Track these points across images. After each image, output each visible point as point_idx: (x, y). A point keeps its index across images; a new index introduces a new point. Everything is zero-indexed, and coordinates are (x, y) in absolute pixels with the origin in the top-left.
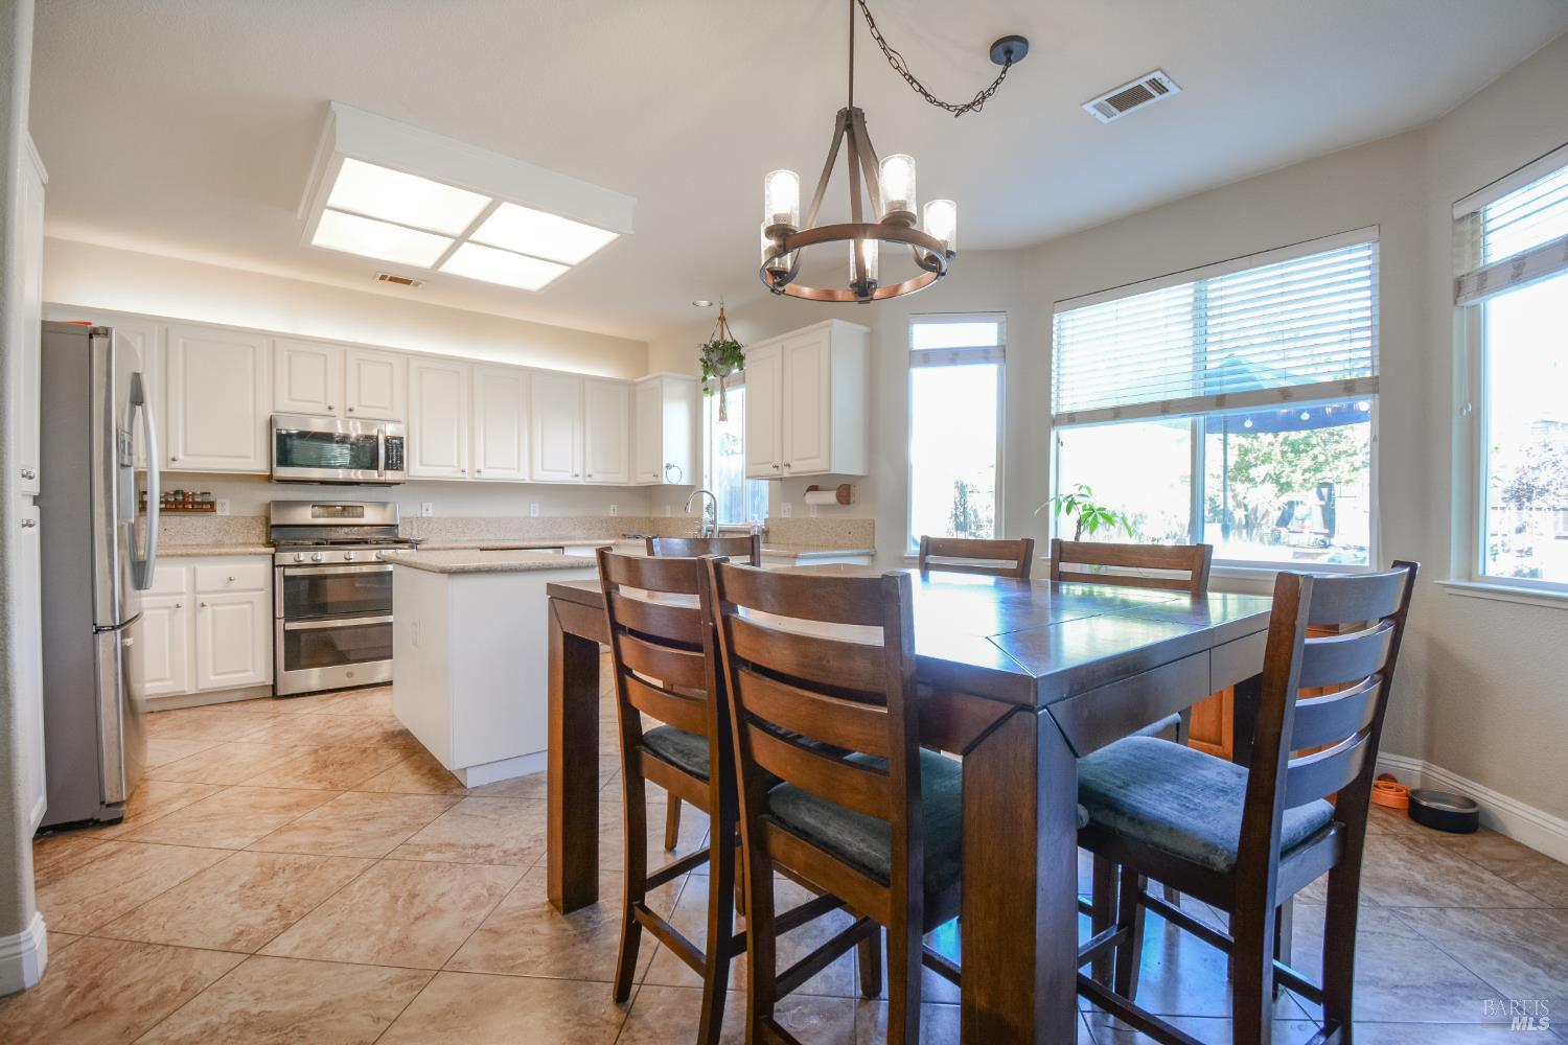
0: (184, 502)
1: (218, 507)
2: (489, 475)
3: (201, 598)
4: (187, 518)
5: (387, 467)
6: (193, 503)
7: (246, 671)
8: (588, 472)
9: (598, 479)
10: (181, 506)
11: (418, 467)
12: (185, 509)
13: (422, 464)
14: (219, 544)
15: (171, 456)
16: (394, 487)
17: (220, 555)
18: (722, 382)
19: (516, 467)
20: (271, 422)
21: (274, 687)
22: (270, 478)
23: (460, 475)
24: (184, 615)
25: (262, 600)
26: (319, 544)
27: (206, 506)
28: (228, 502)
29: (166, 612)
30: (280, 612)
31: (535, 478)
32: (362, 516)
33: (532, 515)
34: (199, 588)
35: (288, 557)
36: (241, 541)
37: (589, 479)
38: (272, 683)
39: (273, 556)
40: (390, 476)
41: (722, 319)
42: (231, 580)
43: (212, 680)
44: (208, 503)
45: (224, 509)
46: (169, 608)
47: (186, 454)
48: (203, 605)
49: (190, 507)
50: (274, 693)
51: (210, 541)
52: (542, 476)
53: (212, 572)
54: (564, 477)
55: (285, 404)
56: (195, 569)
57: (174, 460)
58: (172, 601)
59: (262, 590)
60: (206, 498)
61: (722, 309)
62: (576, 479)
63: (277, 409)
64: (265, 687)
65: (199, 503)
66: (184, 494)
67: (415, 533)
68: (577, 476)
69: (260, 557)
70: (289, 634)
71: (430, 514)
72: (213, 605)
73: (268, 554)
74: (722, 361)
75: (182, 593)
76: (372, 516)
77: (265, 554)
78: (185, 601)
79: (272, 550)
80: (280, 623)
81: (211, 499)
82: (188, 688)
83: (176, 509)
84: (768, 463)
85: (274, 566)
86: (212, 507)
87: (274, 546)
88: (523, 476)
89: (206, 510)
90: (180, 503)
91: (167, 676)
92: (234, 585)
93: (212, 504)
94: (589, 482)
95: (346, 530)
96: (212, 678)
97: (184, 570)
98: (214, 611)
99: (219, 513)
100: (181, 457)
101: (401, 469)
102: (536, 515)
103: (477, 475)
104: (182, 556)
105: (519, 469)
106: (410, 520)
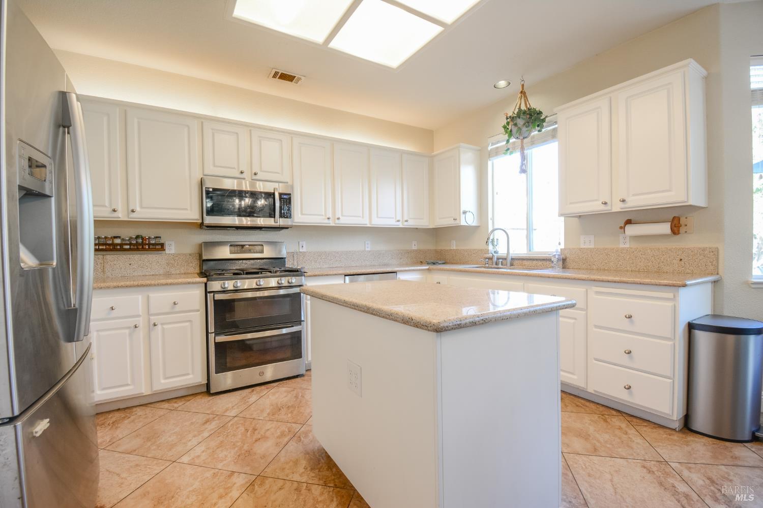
0: (143, 244)
1: (167, 247)
2: (345, 221)
3: (154, 319)
4: (145, 256)
5: (281, 216)
6: (149, 244)
7: (188, 374)
8: (406, 219)
9: (412, 223)
10: (141, 247)
11: (300, 215)
12: (143, 249)
13: (302, 214)
14: (168, 275)
15: (131, 208)
16: (283, 231)
17: (167, 284)
18: (522, 142)
19: (361, 216)
20: (202, 183)
21: (208, 385)
22: (201, 225)
23: (327, 221)
24: (141, 333)
25: (198, 318)
26: (237, 274)
27: (158, 247)
28: (173, 243)
29: (127, 331)
30: (212, 329)
31: (373, 223)
32: (262, 252)
33: (367, 249)
34: (152, 311)
35: (216, 285)
36: (183, 272)
37: (406, 223)
38: (206, 382)
39: (206, 284)
40: (282, 222)
41: (523, 93)
42: (175, 304)
43: (164, 383)
44: (158, 244)
45: (171, 249)
46: (129, 328)
47: (141, 207)
48: (155, 325)
49: (147, 247)
50: (208, 390)
51: (161, 272)
52: (378, 222)
53: (162, 298)
54: (391, 223)
55: (210, 170)
56: (148, 296)
57: (133, 211)
58: (131, 322)
59: (198, 311)
60: (158, 241)
61: (523, 86)
62: (398, 223)
63: (206, 173)
64: (201, 385)
65: (153, 244)
66: (143, 238)
67: (295, 263)
68: (398, 221)
69: (195, 285)
70: (217, 345)
71: (304, 250)
72: (162, 324)
73: (202, 283)
74: (527, 124)
75: (139, 316)
76: (268, 252)
77: (199, 283)
78: (141, 322)
79: (205, 280)
80: (212, 336)
81: (162, 241)
82: (144, 390)
83: (138, 249)
84: (596, 200)
85: (206, 292)
86: (162, 247)
87: (206, 277)
88: (365, 222)
89: (158, 250)
90: (140, 244)
91: (129, 383)
92: (177, 308)
93: (162, 245)
94: (406, 225)
95: (252, 261)
96: (163, 381)
97: (140, 297)
98: (163, 329)
99: (167, 251)
100: (138, 209)
101: (290, 217)
102: (369, 249)
103: (337, 221)
104: (138, 286)
105: (363, 217)
106: (292, 254)
